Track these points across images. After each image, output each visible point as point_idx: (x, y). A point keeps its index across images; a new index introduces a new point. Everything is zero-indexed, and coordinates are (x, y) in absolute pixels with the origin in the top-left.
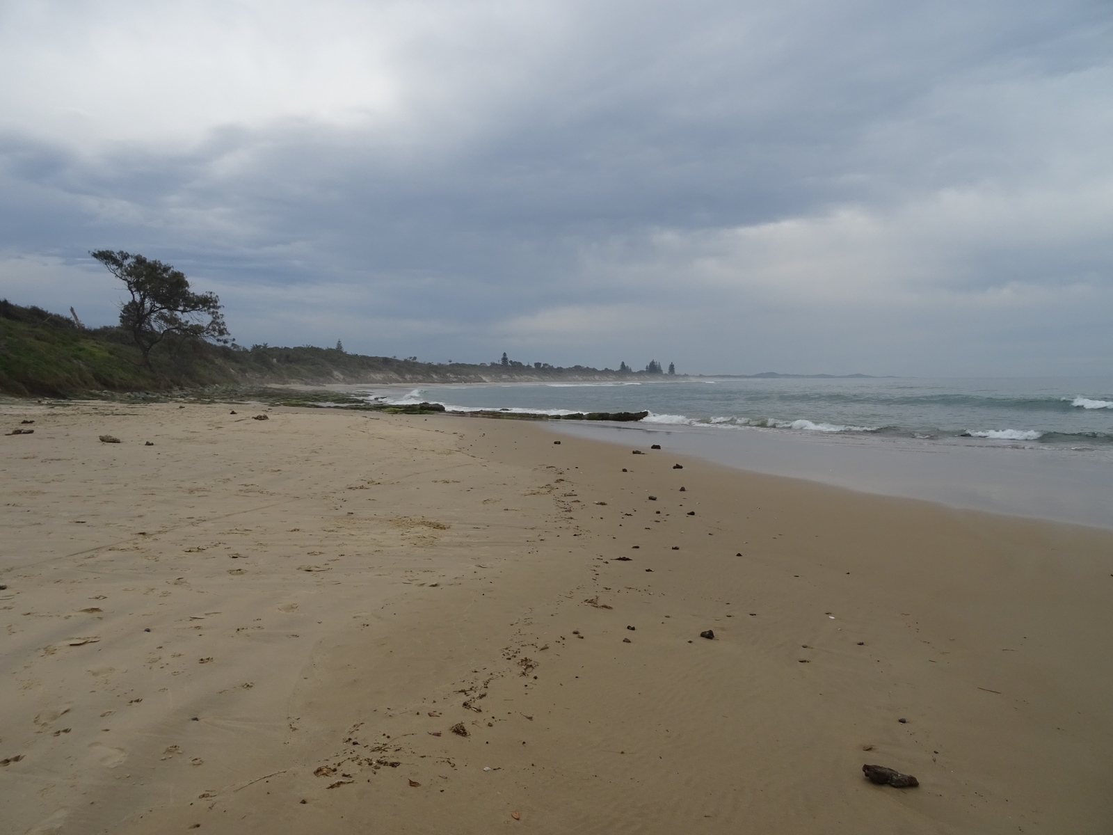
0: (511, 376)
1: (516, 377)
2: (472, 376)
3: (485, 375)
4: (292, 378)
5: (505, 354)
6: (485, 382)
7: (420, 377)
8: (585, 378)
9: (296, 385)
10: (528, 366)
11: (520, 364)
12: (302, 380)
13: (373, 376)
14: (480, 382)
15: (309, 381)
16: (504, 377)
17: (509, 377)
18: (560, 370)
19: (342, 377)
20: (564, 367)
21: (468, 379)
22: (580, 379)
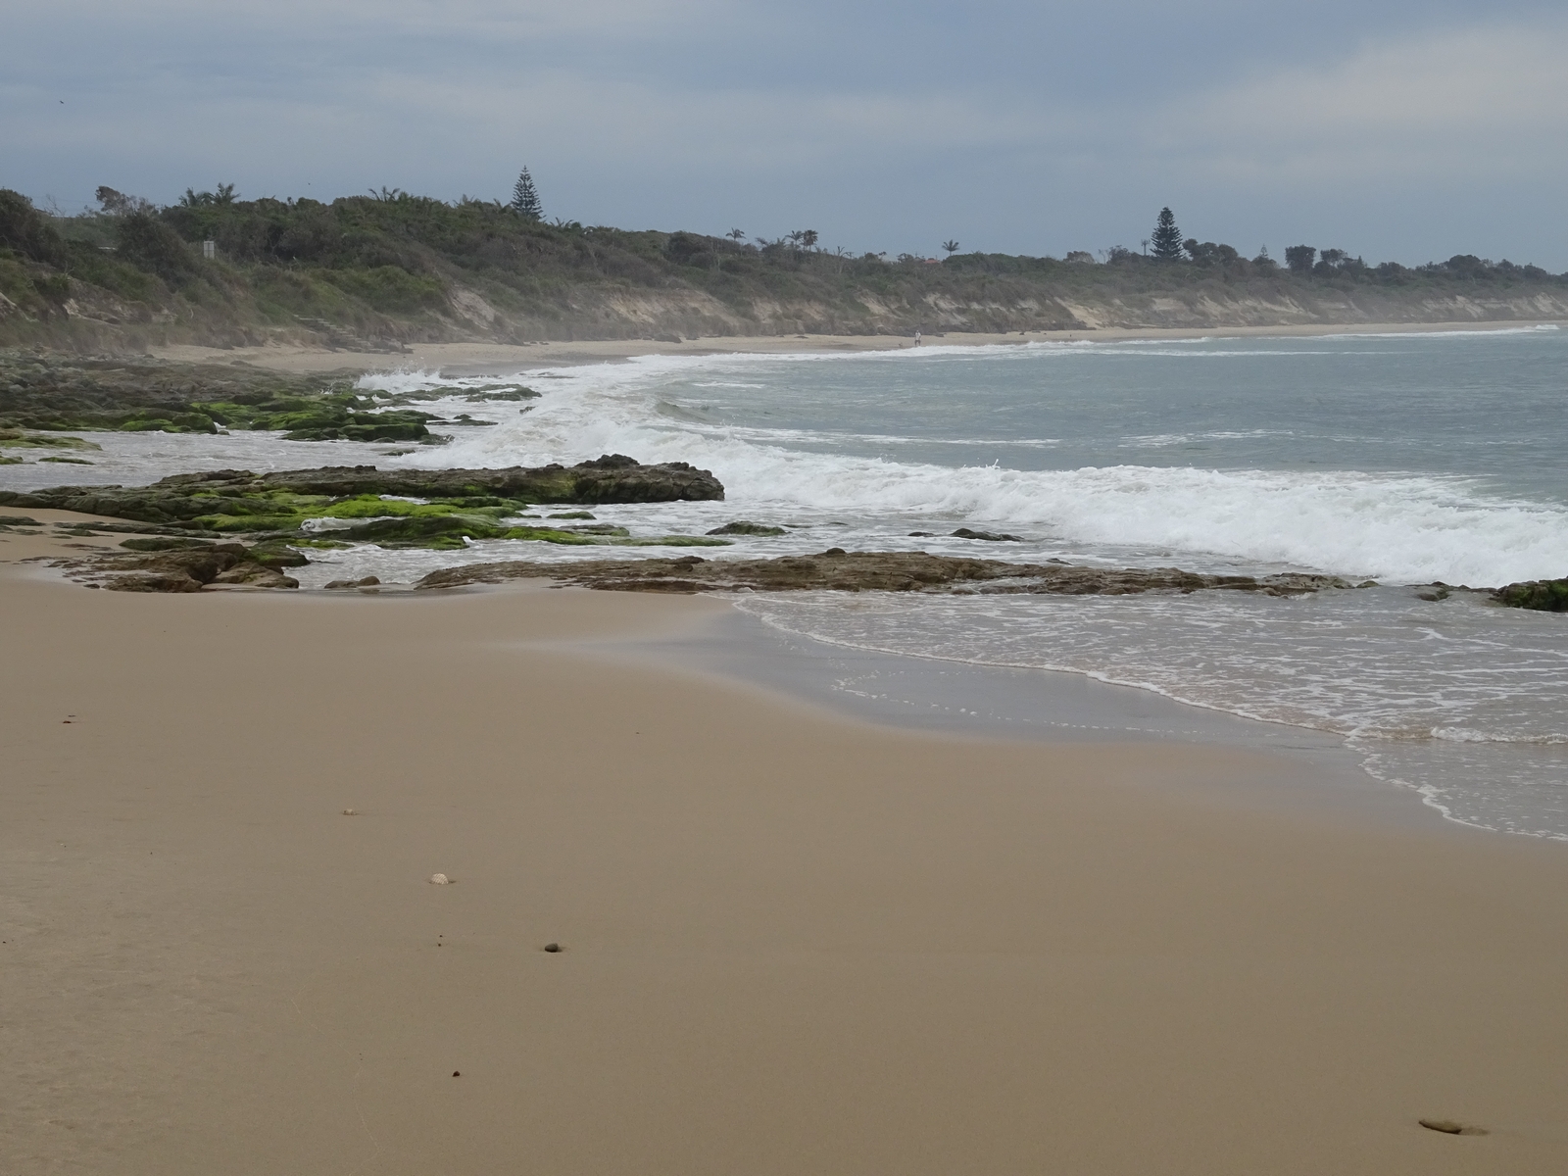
0: (1190, 303)
1: (1212, 307)
2: (1031, 305)
3: (1083, 300)
4: (277, 322)
5: (1166, 215)
6: (1081, 326)
7: (815, 312)
8: (1493, 304)
9: (285, 348)
10: (1261, 261)
11: (1227, 252)
12: (317, 327)
13: (620, 308)
14: (1060, 327)
15: (346, 331)
16: (1162, 305)
17: (1181, 305)
18: (1391, 276)
19: (489, 312)
20: (1410, 263)
21: (1013, 314)
22: (1475, 310)
